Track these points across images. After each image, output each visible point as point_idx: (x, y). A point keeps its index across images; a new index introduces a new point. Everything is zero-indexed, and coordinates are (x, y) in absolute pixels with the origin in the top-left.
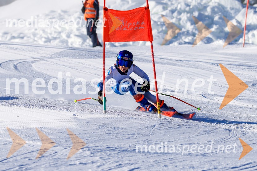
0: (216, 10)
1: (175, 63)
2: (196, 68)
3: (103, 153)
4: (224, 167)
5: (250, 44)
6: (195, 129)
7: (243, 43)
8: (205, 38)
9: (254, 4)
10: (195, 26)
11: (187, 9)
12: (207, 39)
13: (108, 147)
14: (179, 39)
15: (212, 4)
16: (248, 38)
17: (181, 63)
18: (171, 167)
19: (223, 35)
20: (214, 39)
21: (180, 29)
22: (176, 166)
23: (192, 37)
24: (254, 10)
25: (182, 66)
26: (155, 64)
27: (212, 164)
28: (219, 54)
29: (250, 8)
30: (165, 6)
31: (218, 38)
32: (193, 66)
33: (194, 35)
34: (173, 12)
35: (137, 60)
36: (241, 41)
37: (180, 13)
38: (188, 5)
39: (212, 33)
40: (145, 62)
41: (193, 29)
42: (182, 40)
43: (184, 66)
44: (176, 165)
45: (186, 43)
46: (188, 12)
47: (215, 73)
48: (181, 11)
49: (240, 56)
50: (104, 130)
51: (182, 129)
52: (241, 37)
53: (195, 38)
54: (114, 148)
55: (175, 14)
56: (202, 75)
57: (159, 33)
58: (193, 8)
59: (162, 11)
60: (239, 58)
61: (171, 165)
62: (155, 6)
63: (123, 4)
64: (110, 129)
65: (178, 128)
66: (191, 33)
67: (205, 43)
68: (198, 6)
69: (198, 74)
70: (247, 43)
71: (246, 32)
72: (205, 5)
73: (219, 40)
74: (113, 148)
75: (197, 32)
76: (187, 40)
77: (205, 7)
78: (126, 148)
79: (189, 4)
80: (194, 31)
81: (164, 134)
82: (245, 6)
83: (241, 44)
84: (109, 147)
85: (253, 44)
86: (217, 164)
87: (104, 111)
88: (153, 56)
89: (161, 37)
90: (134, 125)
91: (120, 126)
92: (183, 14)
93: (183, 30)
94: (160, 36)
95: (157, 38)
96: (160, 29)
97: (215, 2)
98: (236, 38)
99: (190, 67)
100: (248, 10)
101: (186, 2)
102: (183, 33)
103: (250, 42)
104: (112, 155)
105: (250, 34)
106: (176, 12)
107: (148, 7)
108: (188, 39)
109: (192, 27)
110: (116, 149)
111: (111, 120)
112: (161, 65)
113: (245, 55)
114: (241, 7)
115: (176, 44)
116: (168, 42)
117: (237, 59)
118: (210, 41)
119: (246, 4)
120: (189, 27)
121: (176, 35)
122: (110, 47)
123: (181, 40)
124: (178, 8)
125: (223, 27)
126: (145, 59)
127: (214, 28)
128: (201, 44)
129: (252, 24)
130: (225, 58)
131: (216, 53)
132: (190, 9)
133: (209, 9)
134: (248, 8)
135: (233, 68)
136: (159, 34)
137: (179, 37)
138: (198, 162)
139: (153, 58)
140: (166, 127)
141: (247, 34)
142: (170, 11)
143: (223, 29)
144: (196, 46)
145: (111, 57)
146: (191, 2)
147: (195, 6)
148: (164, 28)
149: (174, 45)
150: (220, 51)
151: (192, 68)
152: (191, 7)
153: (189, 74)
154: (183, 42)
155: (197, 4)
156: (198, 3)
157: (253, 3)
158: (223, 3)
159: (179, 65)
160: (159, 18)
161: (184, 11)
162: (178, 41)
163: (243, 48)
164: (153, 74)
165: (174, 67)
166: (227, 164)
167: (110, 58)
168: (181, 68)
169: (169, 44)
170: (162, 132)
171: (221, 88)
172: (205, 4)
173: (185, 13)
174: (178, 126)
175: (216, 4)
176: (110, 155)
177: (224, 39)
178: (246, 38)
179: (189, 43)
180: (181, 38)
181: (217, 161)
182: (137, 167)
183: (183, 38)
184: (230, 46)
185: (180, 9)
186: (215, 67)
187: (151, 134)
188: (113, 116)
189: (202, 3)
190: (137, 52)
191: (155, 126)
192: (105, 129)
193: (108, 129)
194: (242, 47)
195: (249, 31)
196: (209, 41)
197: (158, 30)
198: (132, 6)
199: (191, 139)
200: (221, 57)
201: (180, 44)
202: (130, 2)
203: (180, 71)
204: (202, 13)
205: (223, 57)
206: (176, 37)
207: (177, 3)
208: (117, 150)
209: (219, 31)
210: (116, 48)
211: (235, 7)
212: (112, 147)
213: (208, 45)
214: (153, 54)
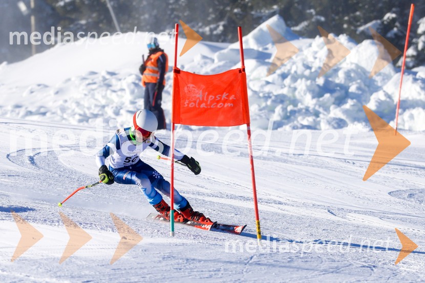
0: (352, 75)
1: (286, 158)
2: (318, 167)
5: (407, 130)
6: (316, 265)
7: (395, 128)
8: (334, 119)
9: (414, 67)
10: (318, 101)
11: (307, 72)
12: (337, 121)
14: (293, 121)
15: (346, 66)
16: (403, 120)
17: (295, 159)
19: (362, 115)
20: (347, 121)
21: (296, 105)
23: (314, 117)
24: (414, 76)
25: (296, 162)
26: (254, 159)
28: (355, 145)
29: (406, 74)
31: (356, 119)
32: (314, 164)
33: (317, 114)
34: (284, 76)
36: (392, 124)
37: (295, 79)
38: (308, 67)
39: (346, 112)
41: (315, 105)
42: (298, 122)
43: (301, 164)
45: (303, 127)
46: (307, 78)
47: (350, 175)
48: (296, 76)
50: (170, 262)
51: (296, 263)
52: (392, 119)
53: (318, 119)
55: (287, 81)
56: (328, 179)
58: (315, 71)
59: (267, 76)
62: (256, 68)
63: (205, 63)
64: (181, 261)
66: (311, 111)
67: (335, 128)
69: (322, 177)
70: (400, 129)
71: (400, 111)
72: (335, 68)
73: (356, 123)
75: (321, 110)
76: (305, 123)
77: (336, 71)
79: (310, 65)
80: (317, 108)
81: (266, 271)
82: (398, 69)
85: (410, 130)
87: (171, 233)
89: (264, 117)
91: (196, 257)
92: (299, 81)
93: (300, 106)
94: (262, 115)
95: (258, 117)
96: (263, 105)
97: (352, 63)
98: (384, 120)
99: (310, 166)
100: (404, 76)
101: (305, 62)
102: (300, 111)
103: (407, 128)
105: (407, 114)
106: (289, 77)
107: (244, 70)
108: (308, 120)
109: (315, 101)
111: (181, 248)
112: (264, 161)
114: (392, 72)
115: (287, 128)
116: (275, 125)
118: (342, 125)
119: (399, 67)
120: (309, 101)
121: (288, 114)
123: (295, 122)
124: (292, 72)
125: (364, 103)
127: (349, 105)
128: (328, 129)
129: (410, 98)
130: (366, 152)
132: (311, 73)
133: (341, 74)
134: (404, 73)
136: (261, 112)
137: (292, 117)
141: (401, 114)
142: (279, 75)
146: (312, 63)
147: (320, 68)
148: (269, 102)
149: (285, 130)
150: (358, 141)
151: (313, 166)
152: (313, 70)
153: (308, 177)
154: (299, 126)
155: (321, 65)
157: (411, 65)
158: (363, 64)
159: (291, 162)
160: (262, 86)
161: (302, 76)
162: (291, 124)
164: (251, 175)
165: (284, 164)
168: (295, 166)
170: (263, 267)
171: (359, 199)
172: (335, 65)
173: (304, 80)
174: (289, 260)
175: (353, 67)
177: (364, 121)
178: (400, 121)
179: (309, 127)
180: (296, 118)
183: (300, 118)
184: (374, 133)
185: (296, 72)
186: (349, 166)
187: (245, 270)
188: (185, 241)
191: (251, 258)
192: (173, 262)
193: (177, 261)
195: (404, 110)
197: (259, 106)
198: (219, 67)
199: (310, 279)
200: (359, 151)
201: (294, 128)
202: (216, 61)
203: (293, 171)
204: (330, 79)
206: (288, 117)
207: (291, 63)
209: (356, 108)
211: (382, 71)
213: (340, 131)
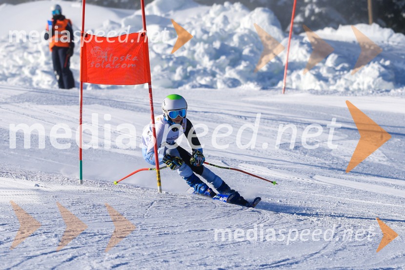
0: (246, 39)
2: (214, 122)
3: (76, 241)
4: (249, 264)
5: (294, 89)
6: (210, 209)
7: (283, 88)
8: (229, 79)
9: (300, 32)
10: (215, 62)
11: (205, 37)
12: (232, 81)
13: (83, 233)
14: (192, 81)
15: (240, 31)
16: (291, 80)
17: (194, 114)
18: (173, 263)
19: (254, 75)
20: (241, 81)
21: (194, 66)
22: (181, 262)
23: (211, 78)
24: (301, 41)
27: (232, 259)
28: (248, 102)
29: (294, 38)
30: (173, 32)
31: (248, 79)
32: (210, 119)
33: (214, 75)
35: (130, 109)
36: (281, 84)
37: (194, 43)
38: (205, 32)
39: (240, 73)
40: (142, 112)
41: (212, 66)
42: (197, 81)
44: (180, 260)
45: (201, 86)
46: (205, 42)
48: (195, 40)
49: (278, 107)
50: (78, 207)
51: (192, 208)
52: (281, 79)
53: (215, 79)
54: (93, 234)
55: (187, 45)
57: (163, 70)
58: (213, 36)
59: (169, 40)
60: (277, 109)
61: (173, 260)
63: (113, 28)
64: (88, 206)
65: (186, 207)
66: (209, 72)
67: (230, 87)
68: (221, 34)
70: (288, 88)
71: (288, 72)
72: (231, 33)
73: (249, 82)
74: (91, 235)
75: (217, 71)
76: (203, 82)
77: (231, 35)
78: (110, 234)
79: (208, 30)
80: (214, 69)
81: (164, 215)
82: (287, 34)
83: (280, 88)
84: (85, 233)
85: (297, 89)
86: (240, 261)
87: (79, 180)
88: (152, 103)
89: (166, 77)
90: (122, 202)
91: (101, 203)
92: (198, 44)
93: (198, 67)
94: (165, 75)
95: (161, 78)
96: (166, 66)
97: (245, 29)
98: (274, 80)
99: (207, 121)
100: (292, 40)
101: (203, 28)
102: (198, 71)
103: (294, 86)
104: (89, 245)
105: (294, 76)
106: (189, 41)
107: (146, 34)
108: (205, 80)
109: (211, 63)
110: (95, 235)
111: (89, 194)
113: (286, 105)
114: (281, 37)
115: (187, 87)
116: (176, 85)
117: (273, 110)
119: (288, 32)
120: (207, 63)
121: (188, 74)
122: (92, 89)
123: (194, 82)
124: (192, 35)
125: (256, 65)
126: (142, 108)
127: (242, 66)
128: (224, 88)
129: (297, 60)
130: (257, 108)
131: (244, 102)
132: (209, 37)
133: (235, 39)
134: (291, 38)
135: (268, 123)
136: (163, 73)
137: (192, 77)
138: (212, 256)
139: (152, 105)
140: (168, 206)
141: (290, 74)
143: (255, 67)
144: (216, 90)
145: (93, 103)
146: (210, 28)
147: (216, 33)
148: (171, 64)
149: (185, 89)
150: (250, 99)
151: (209, 121)
152: (211, 34)
154: (198, 85)
155: (218, 30)
156: (220, 29)
157: (299, 30)
158: (256, 30)
160: (165, 49)
161: (201, 40)
162: (191, 84)
163: (282, 95)
166: (254, 261)
167: (92, 105)
169: (177, 87)
170: (162, 212)
172: (230, 30)
173: (202, 43)
174: (186, 205)
175: (246, 32)
176: (86, 243)
177: (256, 81)
178: (288, 81)
179: (206, 86)
180: (195, 78)
181: (240, 256)
182: (124, 262)
183: (198, 78)
184: (265, 92)
185: (195, 36)
186: (241, 121)
187: (146, 215)
188: (92, 188)
189: (226, 30)
190: (131, 97)
191: (152, 204)
192: (80, 207)
193: (84, 206)
194: (281, 93)
195: (292, 71)
196: (234, 83)
197: (162, 67)
199: (204, 223)
200: (251, 107)
201: (193, 87)
202: (123, 26)
204: (226, 43)
205: (253, 108)
206: (188, 77)
207: (191, 28)
208: (96, 237)
209: (249, 69)
210: (101, 91)
211: (273, 36)
212: (90, 233)
213: (234, 90)
214: (152, 101)
